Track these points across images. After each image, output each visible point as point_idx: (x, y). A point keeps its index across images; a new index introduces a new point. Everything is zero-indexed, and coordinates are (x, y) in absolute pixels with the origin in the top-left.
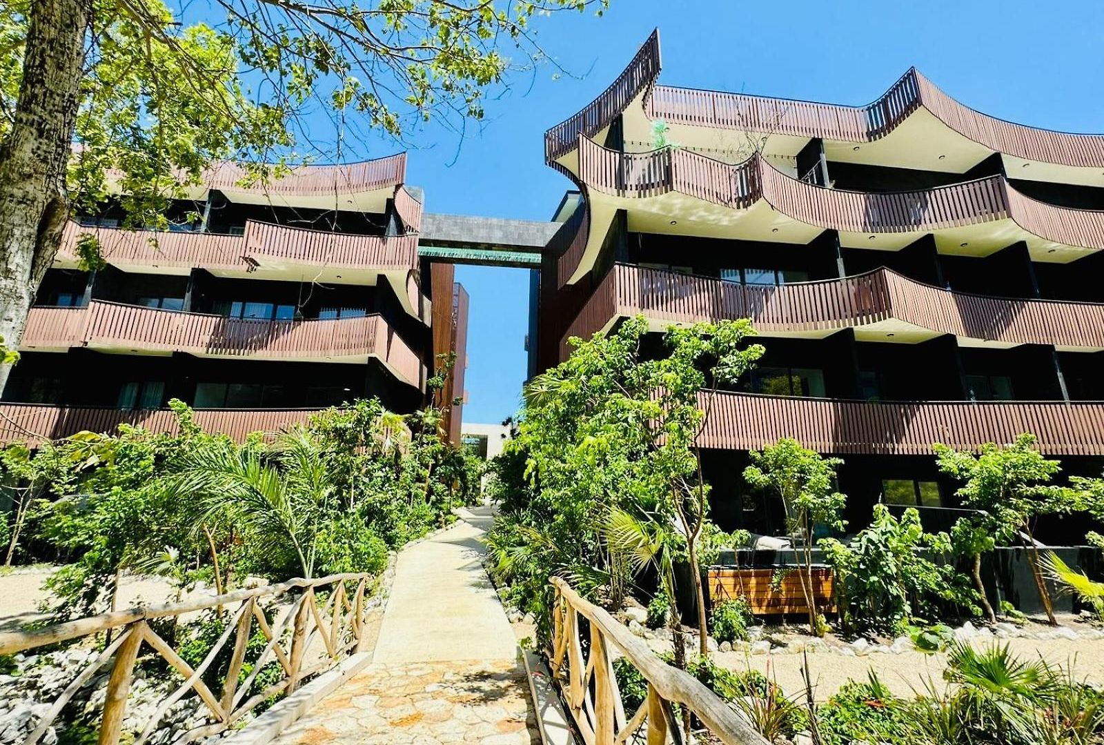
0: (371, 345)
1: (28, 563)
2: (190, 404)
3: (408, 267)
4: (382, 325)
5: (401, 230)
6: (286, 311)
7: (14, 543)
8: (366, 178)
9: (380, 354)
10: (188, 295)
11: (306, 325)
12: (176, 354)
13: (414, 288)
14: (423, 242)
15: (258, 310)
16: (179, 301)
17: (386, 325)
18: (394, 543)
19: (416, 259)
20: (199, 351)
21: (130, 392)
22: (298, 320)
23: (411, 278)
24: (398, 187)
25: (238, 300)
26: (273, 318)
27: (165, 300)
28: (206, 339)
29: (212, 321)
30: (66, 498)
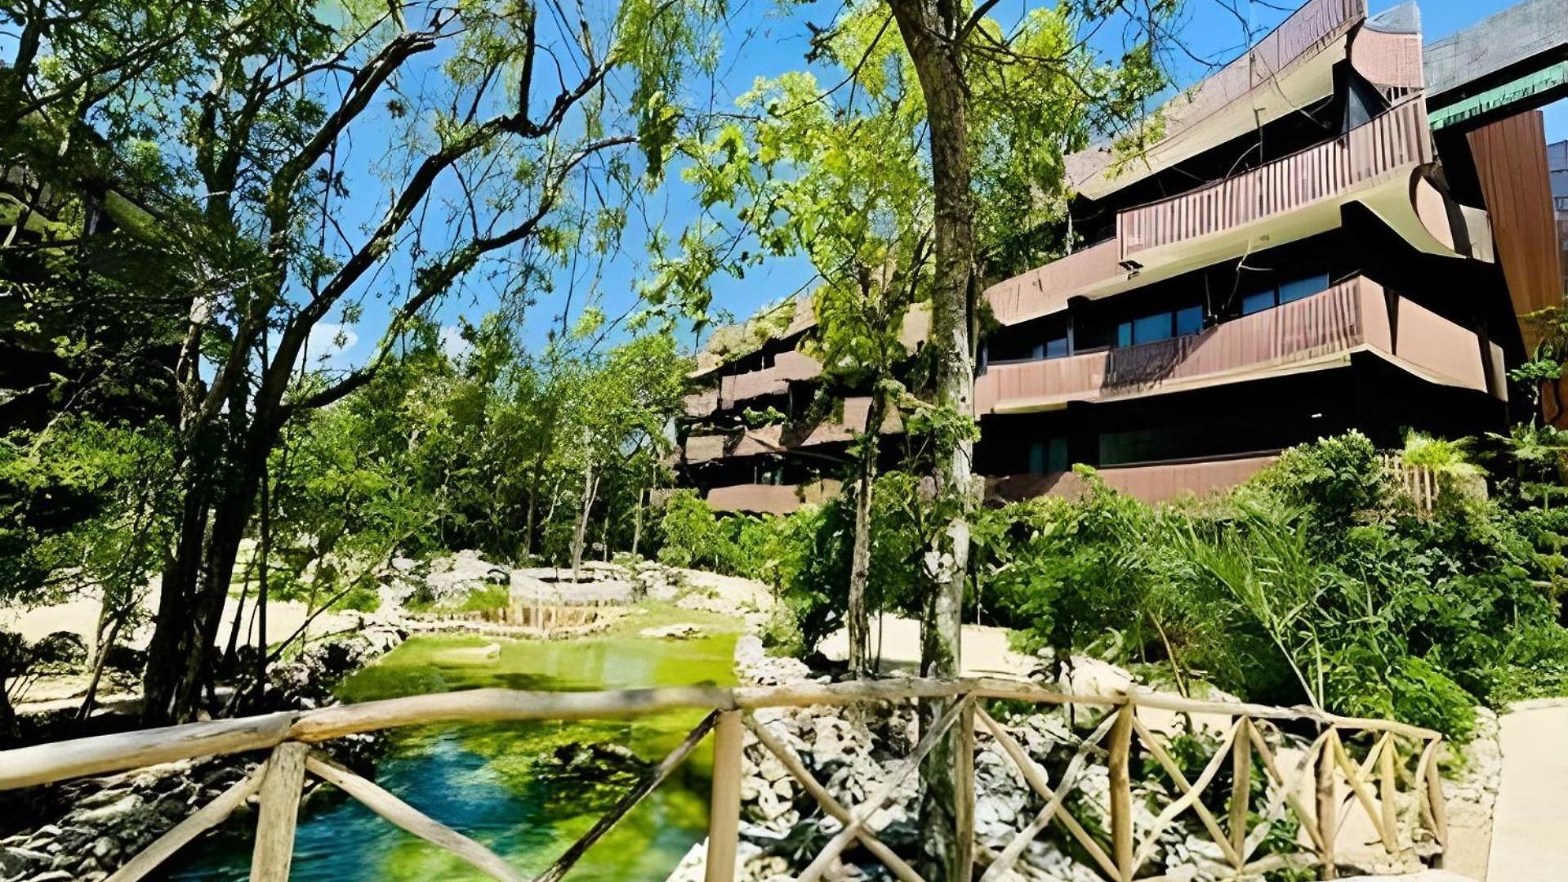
0: (1352, 332)
1: (992, 624)
2: (1096, 464)
3: (1409, 168)
4: (1371, 291)
5: (1375, 103)
6: (1191, 316)
7: (980, 606)
8: (1282, 53)
9: (1376, 343)
10: (1071, 334)
11: (1224, 329)
12: (1071, 404)
13: (1431, 199)
14: (1434, 104)
15: (1154, 327)
16: (1062, 342)
17: (1379, 289)
18: (1487, 692)
19: (1427, 141)
20: (1093, 395)
21: (1036, 454)
22: (1210, 325)
23: (1423, 184)
24: (1352, 35)
25: (1124, 321)
26: (1174, 333)
27: (1050, 345)
28: (1098, 379)
29: (1100, 357)
30: (1008, 565)
